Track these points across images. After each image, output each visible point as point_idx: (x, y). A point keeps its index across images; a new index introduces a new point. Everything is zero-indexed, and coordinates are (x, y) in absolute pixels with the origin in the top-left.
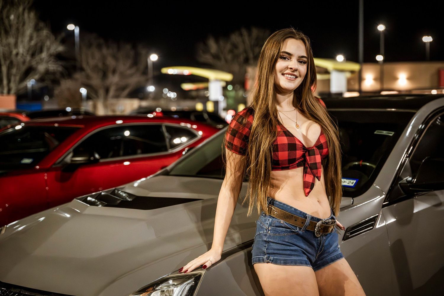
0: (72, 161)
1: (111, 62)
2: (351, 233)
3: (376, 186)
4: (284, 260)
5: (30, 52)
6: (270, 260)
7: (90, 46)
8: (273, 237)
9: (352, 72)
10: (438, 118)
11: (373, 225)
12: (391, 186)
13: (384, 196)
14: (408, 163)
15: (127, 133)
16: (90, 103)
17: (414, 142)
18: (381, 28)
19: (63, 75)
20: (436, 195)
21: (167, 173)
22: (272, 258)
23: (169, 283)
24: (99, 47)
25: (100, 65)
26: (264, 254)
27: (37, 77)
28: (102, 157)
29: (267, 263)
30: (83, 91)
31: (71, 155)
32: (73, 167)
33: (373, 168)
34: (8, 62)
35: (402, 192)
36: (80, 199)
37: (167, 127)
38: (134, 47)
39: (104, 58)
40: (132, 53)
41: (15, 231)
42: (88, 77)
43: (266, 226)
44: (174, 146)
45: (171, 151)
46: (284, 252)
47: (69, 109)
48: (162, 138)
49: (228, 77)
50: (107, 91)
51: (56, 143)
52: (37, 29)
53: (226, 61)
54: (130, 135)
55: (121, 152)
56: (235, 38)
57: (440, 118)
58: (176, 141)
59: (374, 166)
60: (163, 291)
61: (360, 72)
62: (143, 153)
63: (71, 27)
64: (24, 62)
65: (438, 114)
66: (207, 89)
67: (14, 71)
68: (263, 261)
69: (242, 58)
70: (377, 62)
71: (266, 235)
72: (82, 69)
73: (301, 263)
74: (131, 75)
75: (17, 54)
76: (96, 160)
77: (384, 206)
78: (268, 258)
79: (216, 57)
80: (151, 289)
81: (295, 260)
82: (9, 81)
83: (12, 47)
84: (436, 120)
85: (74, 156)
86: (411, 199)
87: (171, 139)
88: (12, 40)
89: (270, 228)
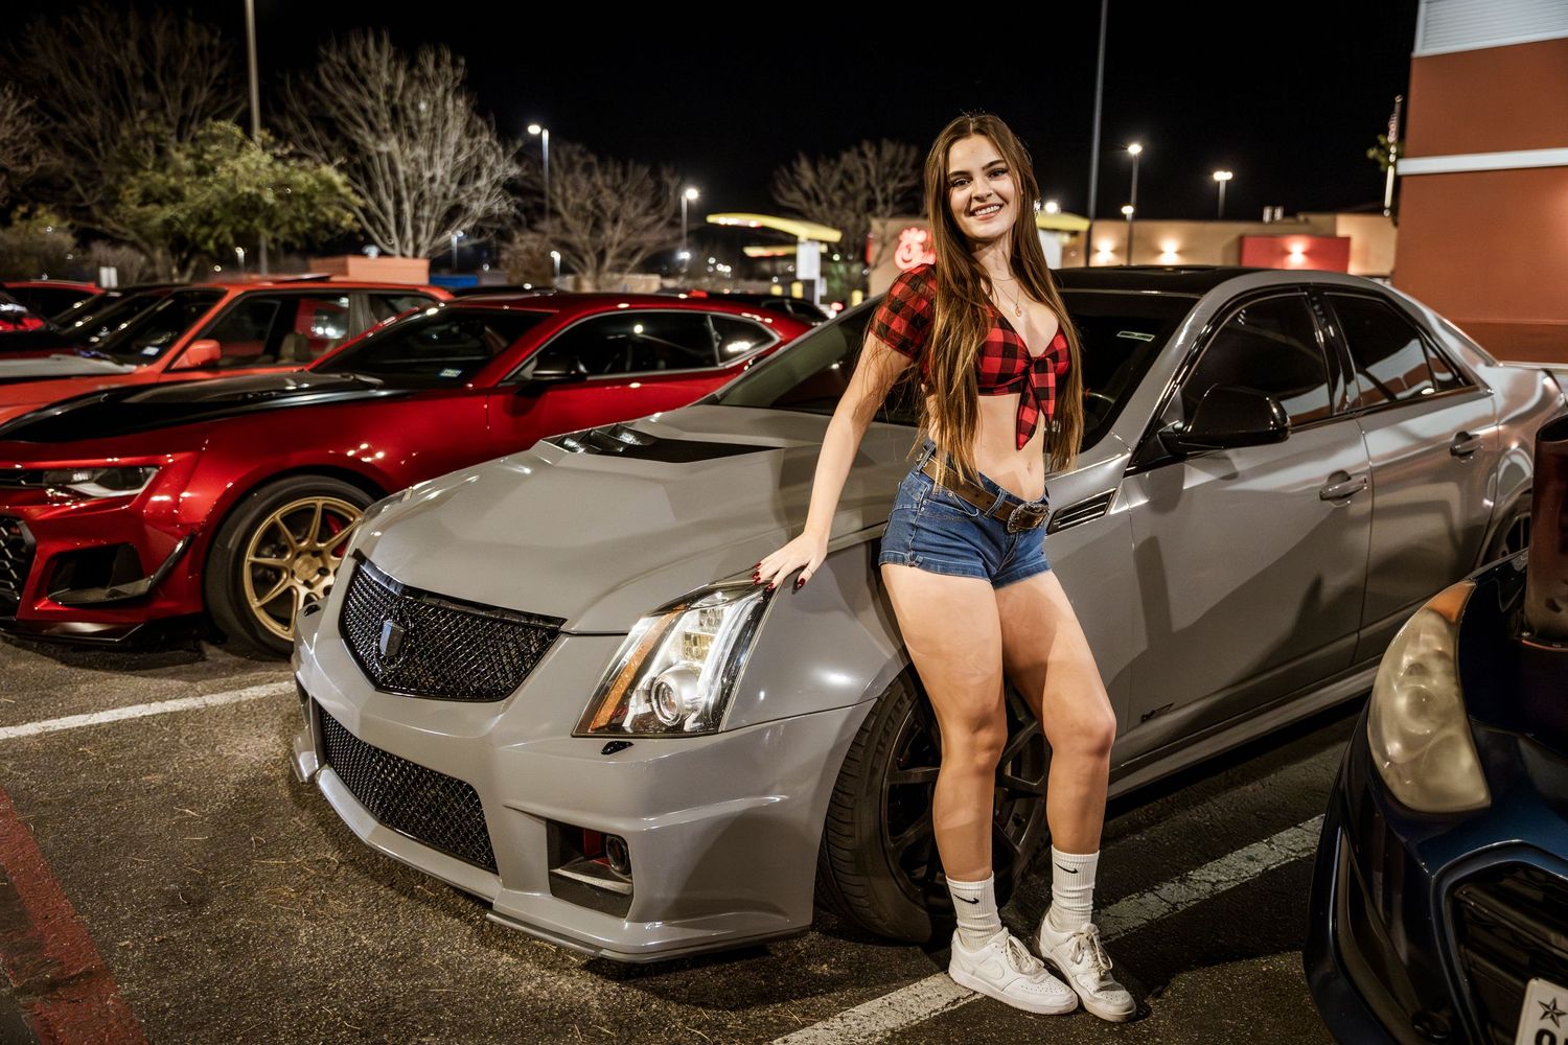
0: (535, 375)
1: (609, 200)
2: (1063, 522)
3: (1115, 435)
4: (943, 564)
5: (458, 176)
6: (917, 562)
7: (570, 168)
8: (929, 521)
9: (1074, 233)
10: (1240, 312)
11: (1103, 508)
12: (1143, 438)
13: (1128, 455)
14: (1179, 394)
15: (638, 329)
16: (570, 278)
17: (1190, 359)
18: (1135, 149)
19: (518, 223)
20: (1227, 458)
21: (714, 401)
22: (920, 558)
23: (715, 598)
24: (588, 169)
25: (589, 204)
26: (908, 549)
27: (467, 225)
28: (592, 371)
29: (911, 566)
30: (556, 256)
31: (534, 364)
32: (537, 387)
33: (1110, 404)
34: (414, 194)
35: (1165, 450)
36: (552, 441)
37: (714, 318)
38: (655, 173)
39: (596, 192)
40: (650, 184)
41: (423, 500)
42: (565, 227)
43: (918, 497)
44: (726, 357)
45: (721, 366)
46: (945, 550)
47: (528, 286)
48: (707, 340)
49: (834, 236)
50: (601, 256)
51: (504, 344)
52: (470, 131)
53: (831, 205)
54: (643, 333)
55: (628, 365)
56: (849, 160)
57: (1244, 311)
58: (732, 348)
59: (1112, 401)
60: (705, 612)
61: (1089, 233)
62: (668, 367)
63: (534, 129)
64: (445, 196)
65: (1242, 305)
66: (792, 258)
67: (426, 212)
68: (903, 561)
69: (861, 200)
70: (1123, 217)
71: (915, 514)
72: (555, 213)
73: (973, 573)
74: (647, 228)
75: (432, 179)
76: (581, 377)
77: (1127, 474)
78: (913, 558)
79: (812, 196)
80: (682, 606)
81: (965, 566)
82: (417, 231)
83: (423, 165)
84: (1237, 315)
85: (536, 368)
86: (1179, 464)
87: (723, 344)
88: (421, 152)
89: (925, 502)
